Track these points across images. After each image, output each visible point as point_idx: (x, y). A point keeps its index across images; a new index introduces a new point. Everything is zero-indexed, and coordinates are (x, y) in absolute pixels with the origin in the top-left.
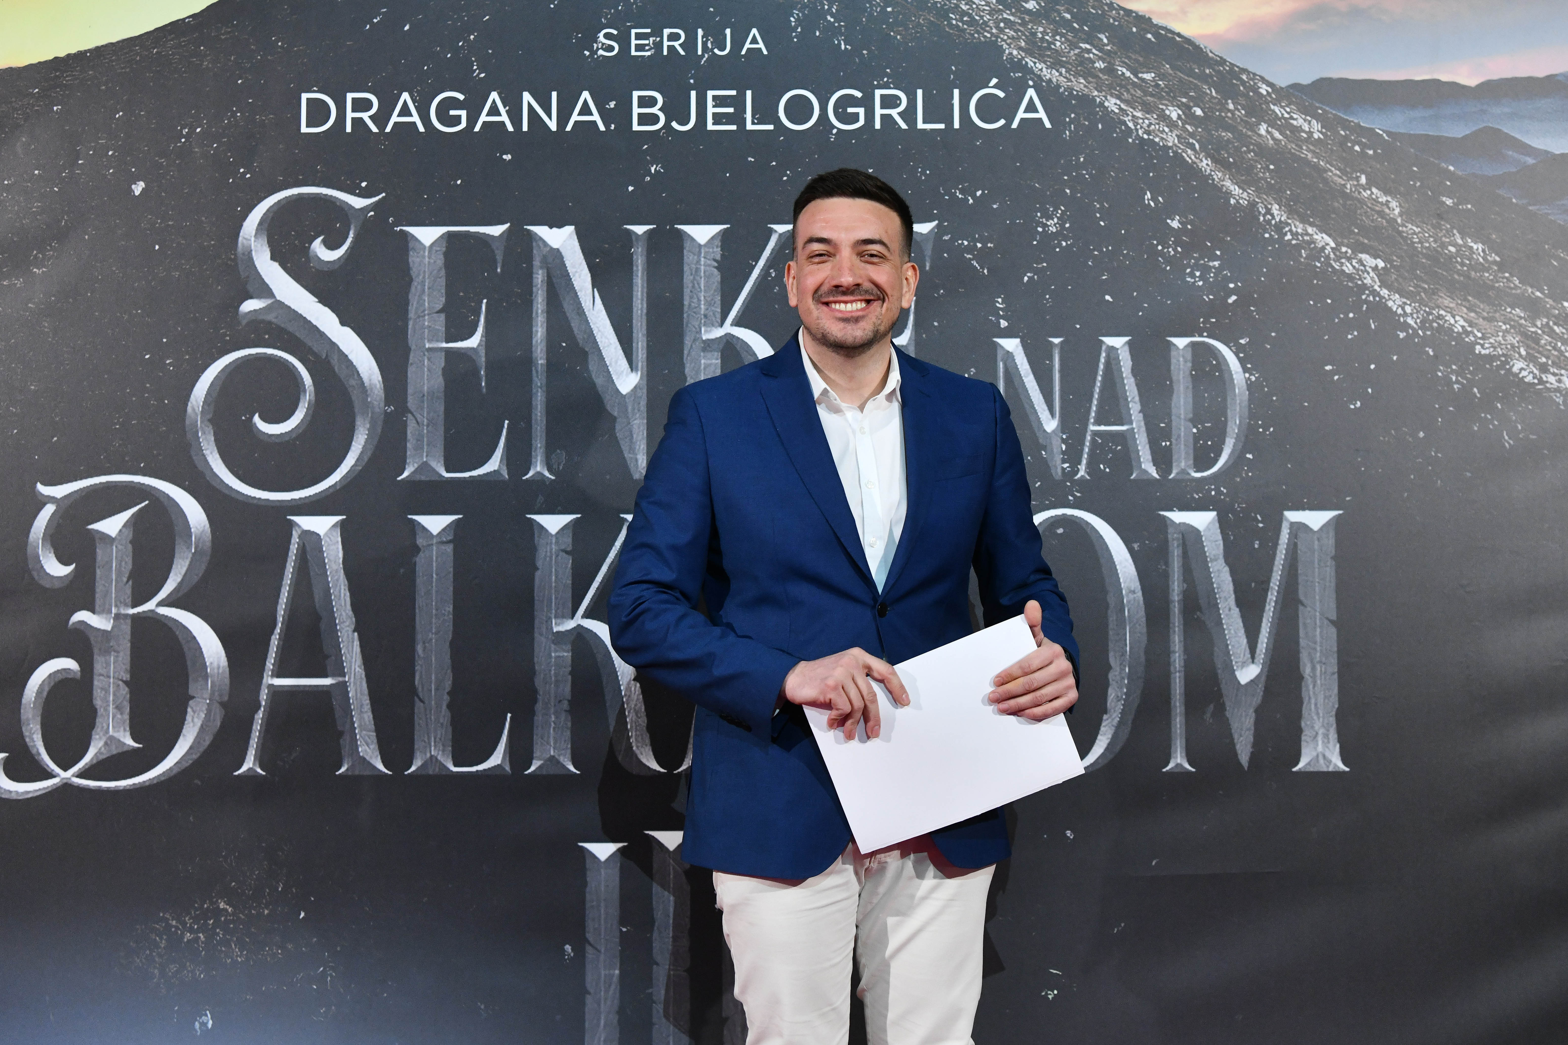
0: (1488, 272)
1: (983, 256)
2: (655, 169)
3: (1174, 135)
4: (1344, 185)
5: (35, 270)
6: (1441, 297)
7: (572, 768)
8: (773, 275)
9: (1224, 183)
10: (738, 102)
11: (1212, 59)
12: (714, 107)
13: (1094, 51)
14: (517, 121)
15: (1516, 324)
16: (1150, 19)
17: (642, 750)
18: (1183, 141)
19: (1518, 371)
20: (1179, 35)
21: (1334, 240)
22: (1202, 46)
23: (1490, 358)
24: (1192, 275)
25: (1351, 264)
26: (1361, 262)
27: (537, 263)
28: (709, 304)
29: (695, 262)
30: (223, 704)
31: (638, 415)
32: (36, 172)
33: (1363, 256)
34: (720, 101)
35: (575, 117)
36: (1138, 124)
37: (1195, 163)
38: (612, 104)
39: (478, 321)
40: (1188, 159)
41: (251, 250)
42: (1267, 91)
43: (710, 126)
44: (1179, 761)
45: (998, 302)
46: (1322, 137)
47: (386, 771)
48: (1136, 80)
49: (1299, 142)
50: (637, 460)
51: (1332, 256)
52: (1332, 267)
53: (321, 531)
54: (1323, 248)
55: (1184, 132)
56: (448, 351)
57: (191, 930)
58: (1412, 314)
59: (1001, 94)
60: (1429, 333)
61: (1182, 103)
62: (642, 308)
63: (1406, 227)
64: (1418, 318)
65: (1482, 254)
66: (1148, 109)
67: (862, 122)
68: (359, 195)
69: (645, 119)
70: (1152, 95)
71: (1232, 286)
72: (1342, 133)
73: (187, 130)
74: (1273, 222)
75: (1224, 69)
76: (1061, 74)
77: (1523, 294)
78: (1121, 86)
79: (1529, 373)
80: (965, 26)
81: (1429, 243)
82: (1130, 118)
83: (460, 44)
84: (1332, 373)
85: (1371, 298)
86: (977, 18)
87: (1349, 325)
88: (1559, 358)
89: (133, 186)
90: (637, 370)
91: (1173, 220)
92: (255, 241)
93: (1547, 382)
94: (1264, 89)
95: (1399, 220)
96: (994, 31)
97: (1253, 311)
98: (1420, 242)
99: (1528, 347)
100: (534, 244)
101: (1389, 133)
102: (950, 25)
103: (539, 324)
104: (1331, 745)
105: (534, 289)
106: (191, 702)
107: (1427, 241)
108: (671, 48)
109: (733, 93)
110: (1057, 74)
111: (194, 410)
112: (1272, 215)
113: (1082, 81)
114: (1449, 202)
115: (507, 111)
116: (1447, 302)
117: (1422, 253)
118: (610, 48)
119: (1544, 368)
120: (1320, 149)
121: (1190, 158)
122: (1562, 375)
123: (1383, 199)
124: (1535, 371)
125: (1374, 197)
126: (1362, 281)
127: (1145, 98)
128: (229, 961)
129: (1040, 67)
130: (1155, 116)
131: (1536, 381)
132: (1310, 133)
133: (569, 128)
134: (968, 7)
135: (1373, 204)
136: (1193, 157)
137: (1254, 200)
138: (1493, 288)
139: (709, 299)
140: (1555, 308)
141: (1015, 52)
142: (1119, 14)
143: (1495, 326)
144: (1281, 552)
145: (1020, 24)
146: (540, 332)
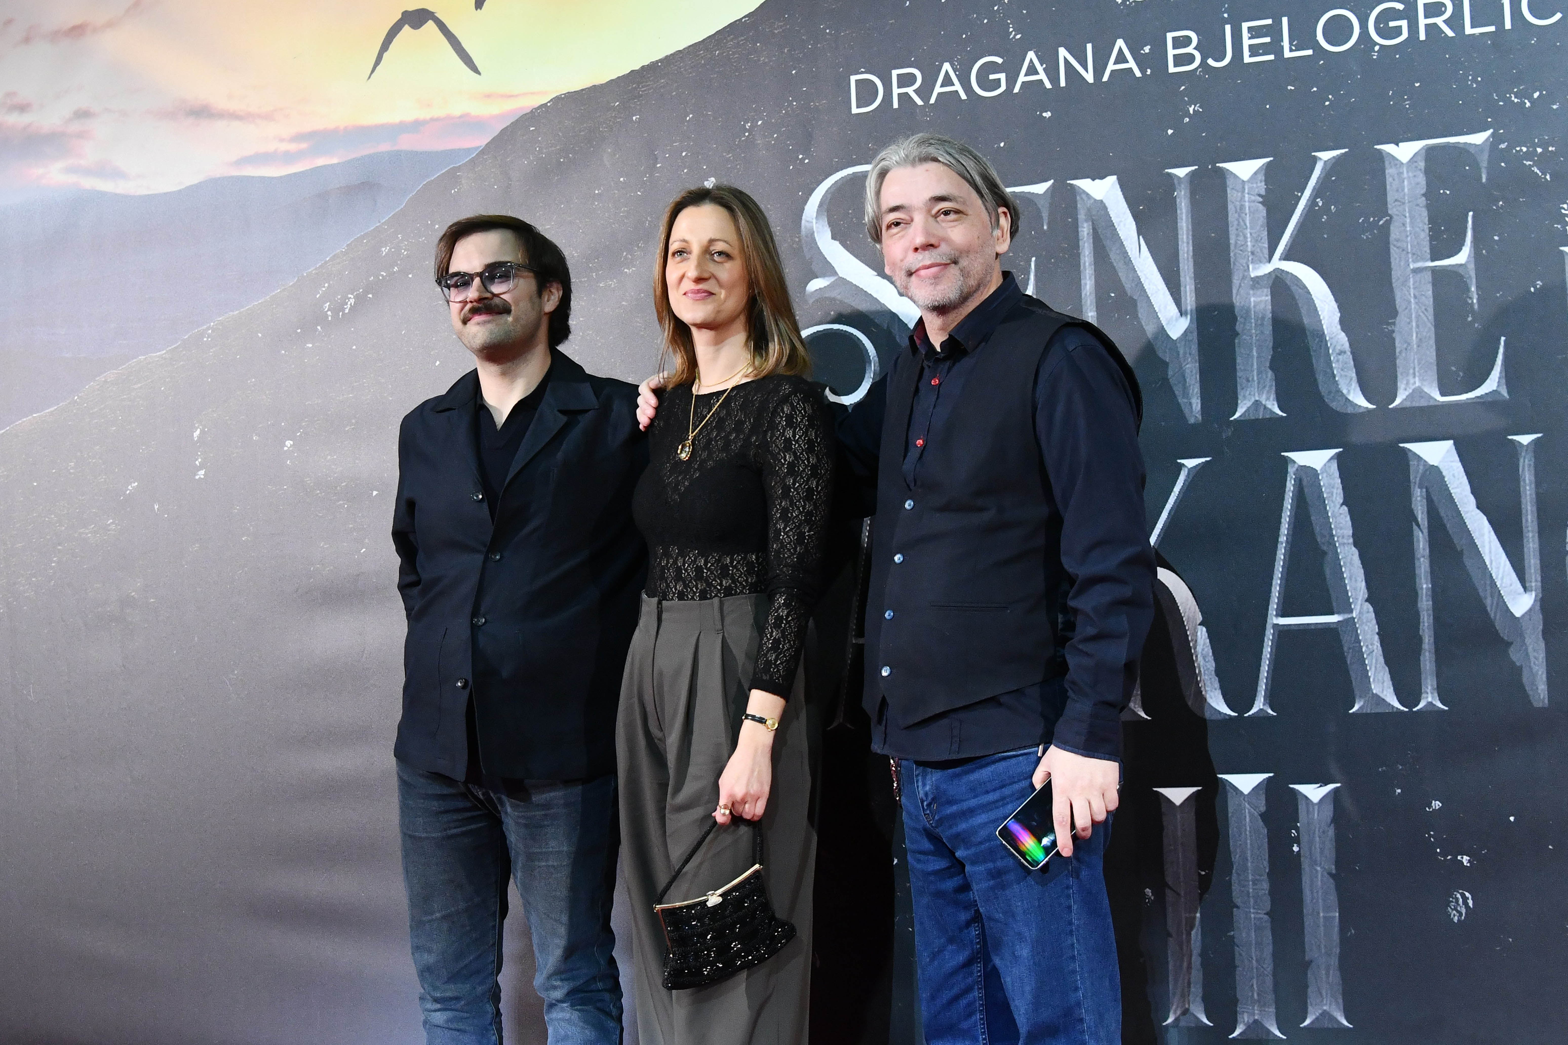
1: (1543, 161)
2: (1194, 109)
5: (625, 270)
7: (1143, 715)
8: (1320, 204)
10: (1274, 31)
12: (1250, 38)
14: (1054, 79)
17: (1212, 693)
27: (1082, 216)
28: (1256, 241)
29: (1239, 199)
31: (1190, 359)
32: (622, 179)
34: (1255, 32)
35: (1111, 66)
38: (1147, 49)
39: (1028, 279)
41: (814, 232)
43: (1247, 59)
45: (1564, 209)
50: (1190, 404)
62: (1188, 251)
67: (1405, 35)
69: (1180, 60)
73: (749, 124)
83: (996, 8)
90: (1186, 314)
92: (816, 223)
100: (1078, 198)
103: (1088, 278)
105: (1081, 243)
109: (1269, 21)
115: (1044, 69)
133: (1105, 78)
139: (1255, 235)
146: (1088, 285)
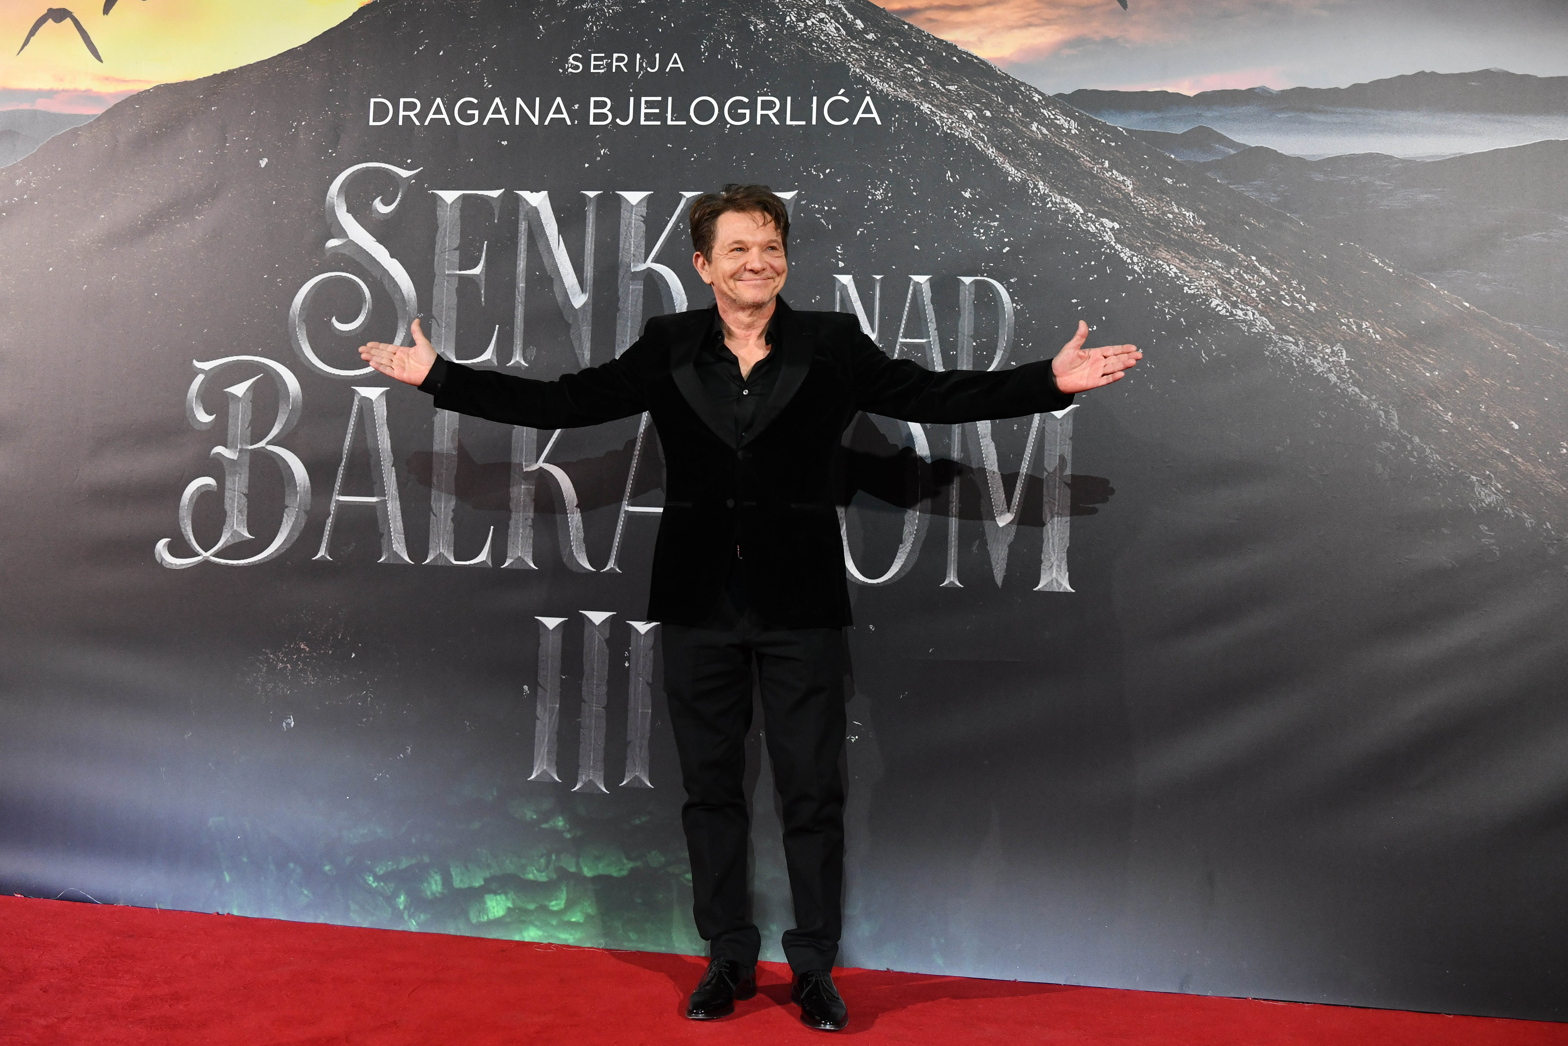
0: (1196, 233)
1: (828, 215)
2: (604, 152)
3: (969, 131)
4: (1092, 168)
5: (197, 217)
6: (1161, 251)
7: (532, 565)
8: (682, 227)
9: (1004, 166)
10: (662, 105)
11: (999, 75)
12: (646, 108)
13: (914, 69)
14: (512, 118)
15: (1215, 272)
16: (956, 46)
17: (580, 555)
18: (976, 134)
19: (1214, 307)
20: (976, 58)
21: (1083, 208)
22: (992, 66)
23: (1194, 296)
24: (978, 232)
25: (1095, 226)
26: (1102, 224)
27: (521, 216)
28: (637, 247)
29: (628, 217)
30: (306, 512)
31: (585, 324)
32: (200, 151)
33: (1104, 220)
34: (649, 105)
35: (551, 115)
36: (944, 122)
37: (984, 151)
38: (576, 106)
39: (481, 256)
40: (978, 148)
41: (334, 205)
42: (1038, 98)
43: (643, 122)
44: (952, 580)
45: (838, 249)
46: (1077, 133)
47: (410, 562)
48: (944, 90)
49: (1060, 136)
50: (583, 354)
51: (1081, 219)
52: (1081, 228)
53: (373, 398)
54: (1075, 214)
55: (977, 128)
56: (460, 276)
57: (282, 661)
58: (1138, 263)
59: (847, 100)
60: (1150, 277)
61: (976, 107)
62: (591, 249)
63: (1137, 199)
64: (1142, 266)
65: (1192, 220)
66: (951, 111)
67: (747, 120)
68: (405, 169)
69: (598, 117)
70: (954, 101)
71: (1006, 240)
72: (1093, 130)
73: (296, 124)
74: (1039, 194)
75: (1008, 83)
76: (890, 86)
77: (1222, 250)
78: (933, 95)
79: (1224, 308)
80: (823, 52)
81: (1154, 211)
82: (938, 118)
83: (476, 64)
84: (1077, 305)
85: (1108, 251)
86: (832, 46)
87: (1091, 270)
88: (1246, 298)
89: (260, 161)
90: (586, 292)
91: (966, 192)
92: (337, 199)
93: (1236, 315)
94: (1036, 97)
95: (1132, 194)
96: (844, 55)
97: (1021, 259)
98: (1146, 210)
99: (1224, 289)
100: (520, 203)
101: (1127, 130)
102: (812, 51)
103: (522, 260)
104: (1062, 574)
105: (519, 235)
106: (286, 510)
107: (1152, 210)
108: (618, 67)
109: (659, 98)
110: (887, 86)
111: (294, 313)
112: (1038, 189)
113: (905, 91)
114: (1170, 181)
115: (505, 111)
116: (1164, 254)
117: (1147, 218)
118: (577, 67)
119: (1234, 305)
120: (1076, 141)
121: (980, 147)
122: (1248, 310)
123: (1121, 178)
124: (1228, 307)
125: (1114, 176)
126: (1102, 238)
127: (949, 104)
128: (306, 683)
129: (875, 81)
130: (956, 117)
131: (1228, 314)
132: (1069, 130)
133: (546, 123)
134: (826, 38)
135: (1113, 182)
136: (982, 146)
137: (1025, 178)
138: (1199, 245)
139: (637, 244)
140: (1246, 261)
141: (858, 70)
142: (934, 43)
143: (1200, 273)
144: (1033, 433)
145: (862, 50)
146: (522, 264)
